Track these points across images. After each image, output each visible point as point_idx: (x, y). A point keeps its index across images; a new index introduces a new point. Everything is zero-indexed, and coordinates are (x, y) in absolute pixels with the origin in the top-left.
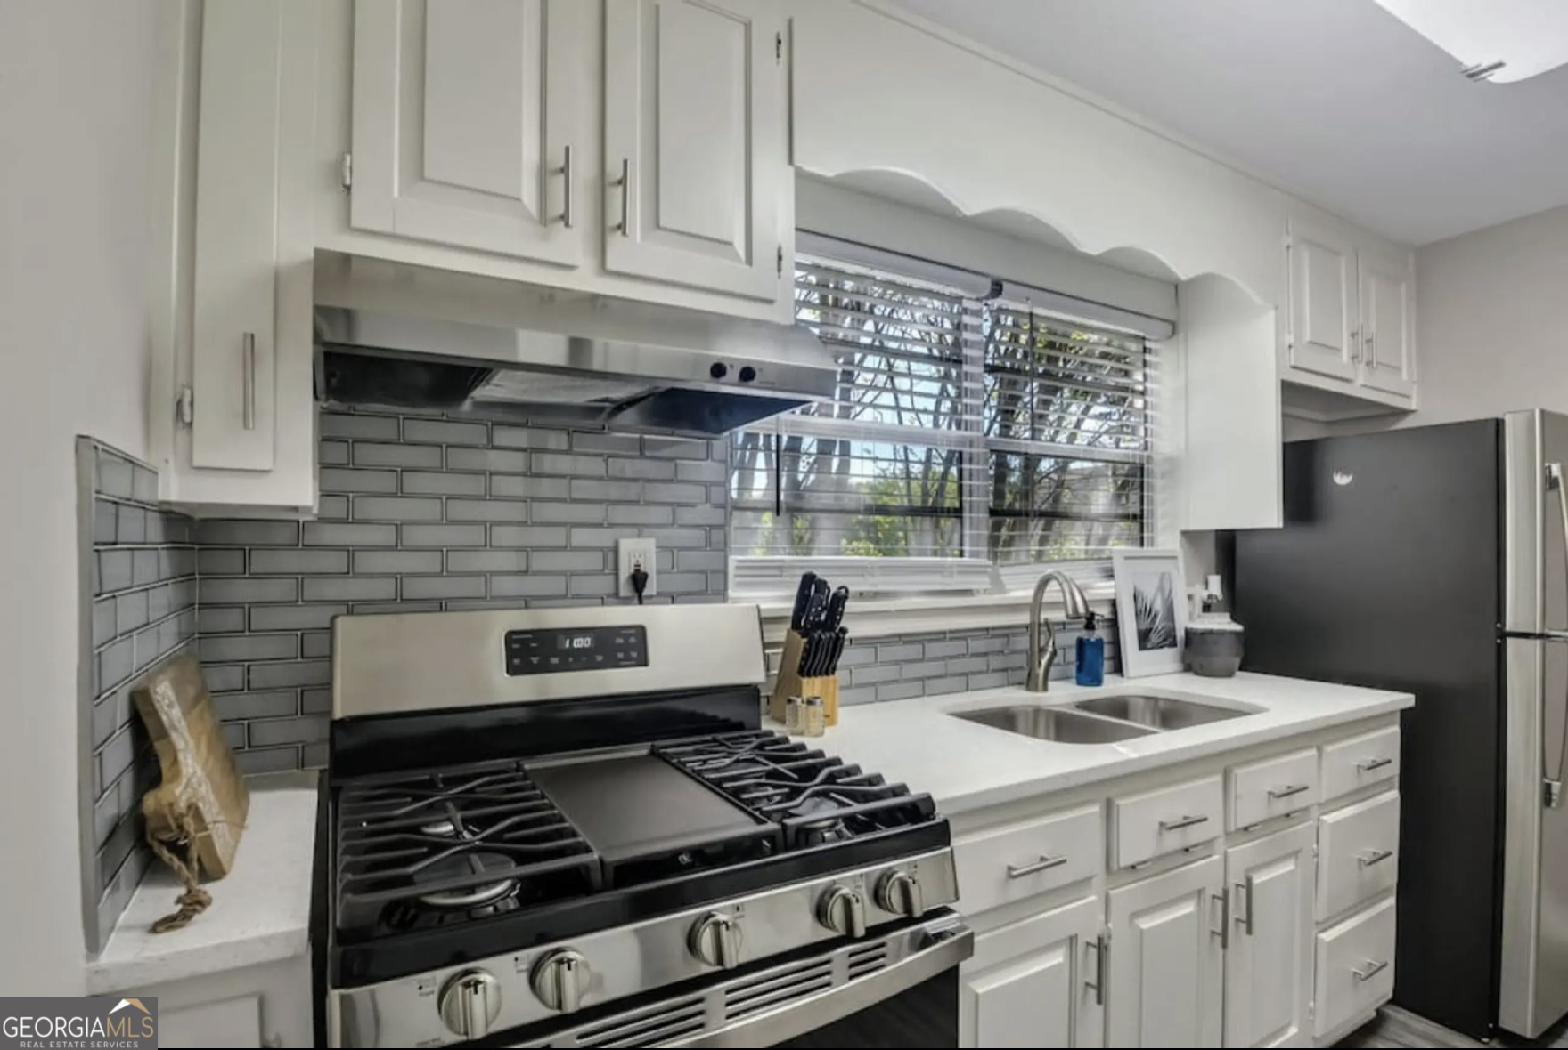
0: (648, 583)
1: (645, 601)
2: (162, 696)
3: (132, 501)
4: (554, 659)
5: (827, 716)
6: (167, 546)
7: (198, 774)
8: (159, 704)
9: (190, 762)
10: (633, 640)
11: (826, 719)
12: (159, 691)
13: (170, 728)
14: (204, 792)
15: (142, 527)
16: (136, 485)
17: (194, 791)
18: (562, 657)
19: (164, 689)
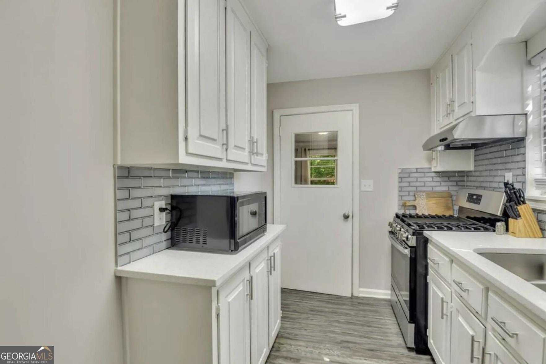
2: (419, 194)
3: (417, 172)
4: (471, 200)
5: (513, 233)
6: (439, 177)
7: (423, 204)
8: (417, 195)
9: (421, 202)
10: (481, 198)
11: (512, 234)
12: (419, 193)
13: (417, 197)
14: (423, 206)
15: (422, 175)
16: (419, 170)
17: (417, 205)
18: (472, 200)
19: (421, 194)
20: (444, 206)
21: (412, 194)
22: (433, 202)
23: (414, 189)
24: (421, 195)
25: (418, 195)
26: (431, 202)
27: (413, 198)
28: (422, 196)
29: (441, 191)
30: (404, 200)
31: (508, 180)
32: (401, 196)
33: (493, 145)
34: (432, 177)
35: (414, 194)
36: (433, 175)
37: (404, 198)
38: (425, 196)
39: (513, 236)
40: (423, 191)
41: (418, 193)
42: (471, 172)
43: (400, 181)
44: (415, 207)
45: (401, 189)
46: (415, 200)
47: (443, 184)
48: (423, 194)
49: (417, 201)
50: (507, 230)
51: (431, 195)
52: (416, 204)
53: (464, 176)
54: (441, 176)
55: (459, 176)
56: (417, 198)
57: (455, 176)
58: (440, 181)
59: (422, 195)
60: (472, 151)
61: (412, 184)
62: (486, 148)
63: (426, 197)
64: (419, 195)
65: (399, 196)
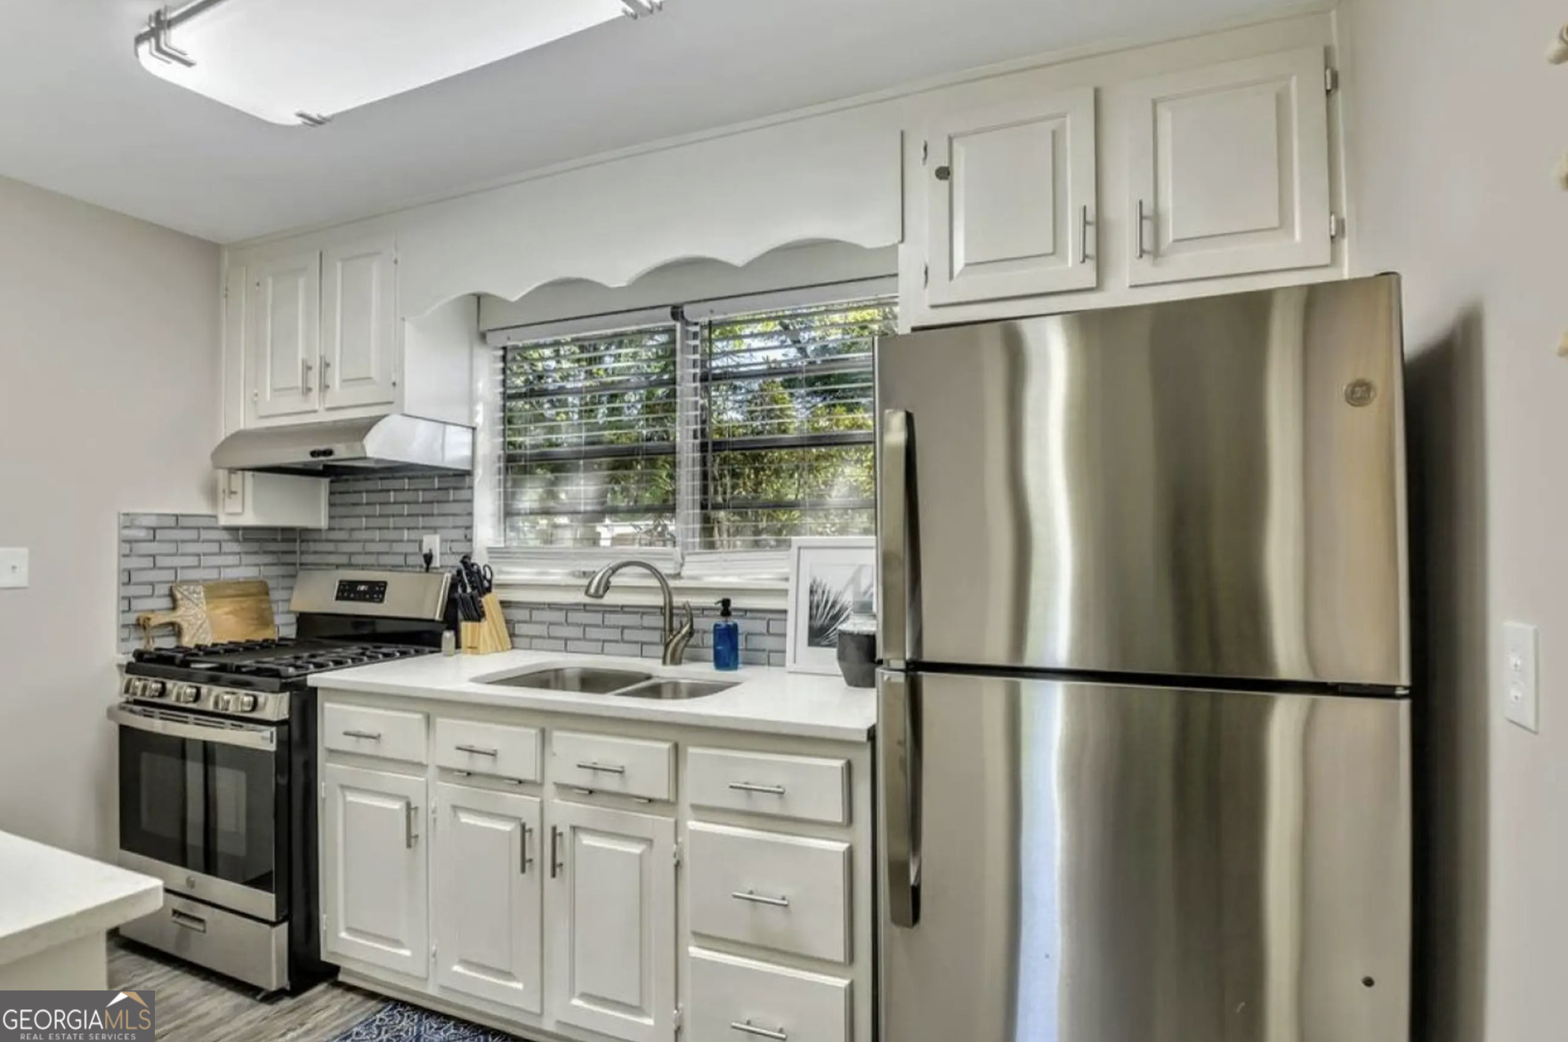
0: (434, 559)
1: (430, 570)
2: (187, 590)
3: (177, 527)
4: (352, 595)
5: (471, 648)
6: (237, 541)
7: (199, 616)
8: (179, 591)
9: (193, 612)
10: (382, 589)
11: (469, 650)
12: (185, 587)
13: (182, 599)
14: (199, 622)
15: (192, 534)
16: (183, 522)
17: (183, 620)
18: (355, 594)
19: (192, 588)
20: (252, 619)
21: (164, 590)
22: (226, 609)
23: (169, 575)
24: (190, 593)
25: (182, 593)
26: (219, 612)
27: (166, 603)
28: (195, 596)
29: (241, 580)
30: (136, 611)
31: (430, 550)
32: (129, 599)
33: (390, 475)
34: (219, 542)
35: (171, 589)
36: (224, 535)
37: (138, 605)
38: (202, 594)
39: (472, 653)
40: (196, 582)
41: (181, 587)
42: (319, 530)
43: (127, 552)
44: (175, 629)
45: (128, 578)
46: (174, 608)
47: (247, 559)
48: (198, 590)
49: (180, 612)
50: (458, 646)
51: (215, 591)
52: (178, 620)
53: (295, 541)
54: (241, 538)
55: (284, 540)
56: (180, 602)
57: (275, 540)
58: (239, 553)
59: (194, 592)
60: (324, 483)
61: (161, 561)
62: (367, 479)
63: (206, 597)
64: (186, 593)
65: (124, 598)
